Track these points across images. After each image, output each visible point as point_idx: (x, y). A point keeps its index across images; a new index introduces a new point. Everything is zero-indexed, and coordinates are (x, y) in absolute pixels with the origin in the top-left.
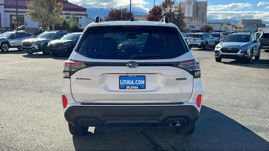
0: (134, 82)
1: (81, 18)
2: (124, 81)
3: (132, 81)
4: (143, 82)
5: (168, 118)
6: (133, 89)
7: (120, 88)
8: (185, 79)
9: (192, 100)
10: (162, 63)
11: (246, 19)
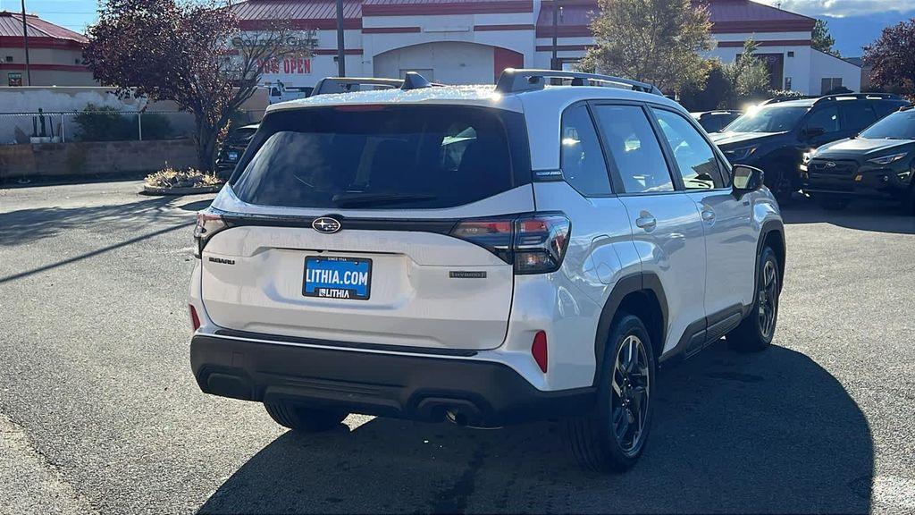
0: (341, 278)
1: (791, 54)
2: (316, 273)
3: (336, 272)
4: (363, 279)
5: (423, 397)
6: (336, 297)
7: (305, 293)
8: (482, 275)
9: (509, 347)
10: (408, 220)
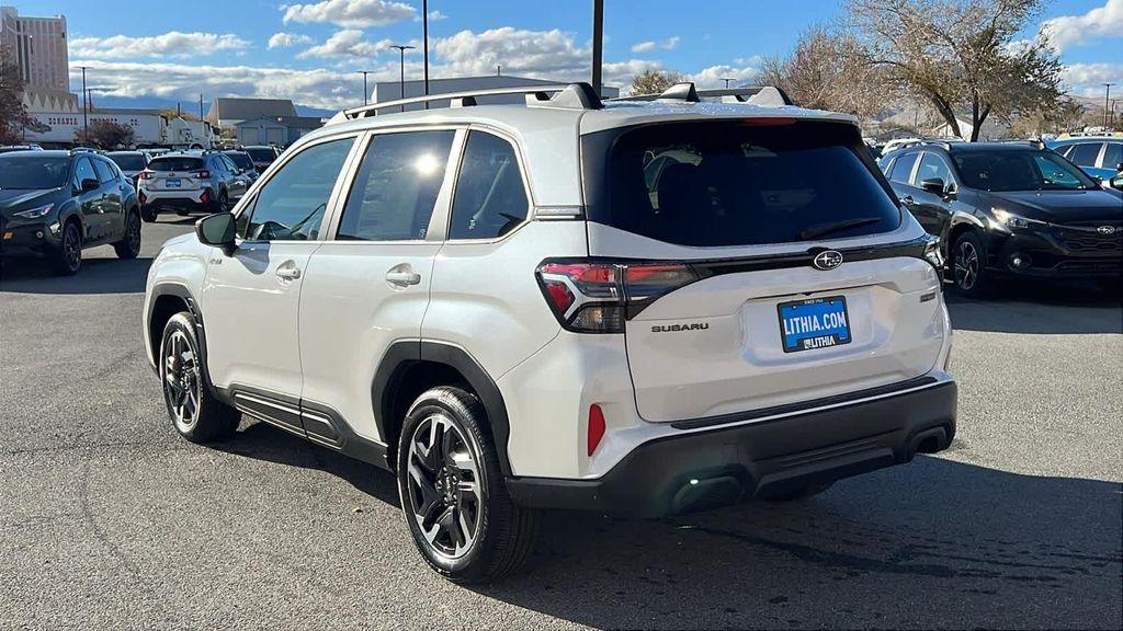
2: (794, 322)
3: (815, 317)
4: (842, 320)
6: (822, 347)
7: (786, 349)
11: (231, 96)
